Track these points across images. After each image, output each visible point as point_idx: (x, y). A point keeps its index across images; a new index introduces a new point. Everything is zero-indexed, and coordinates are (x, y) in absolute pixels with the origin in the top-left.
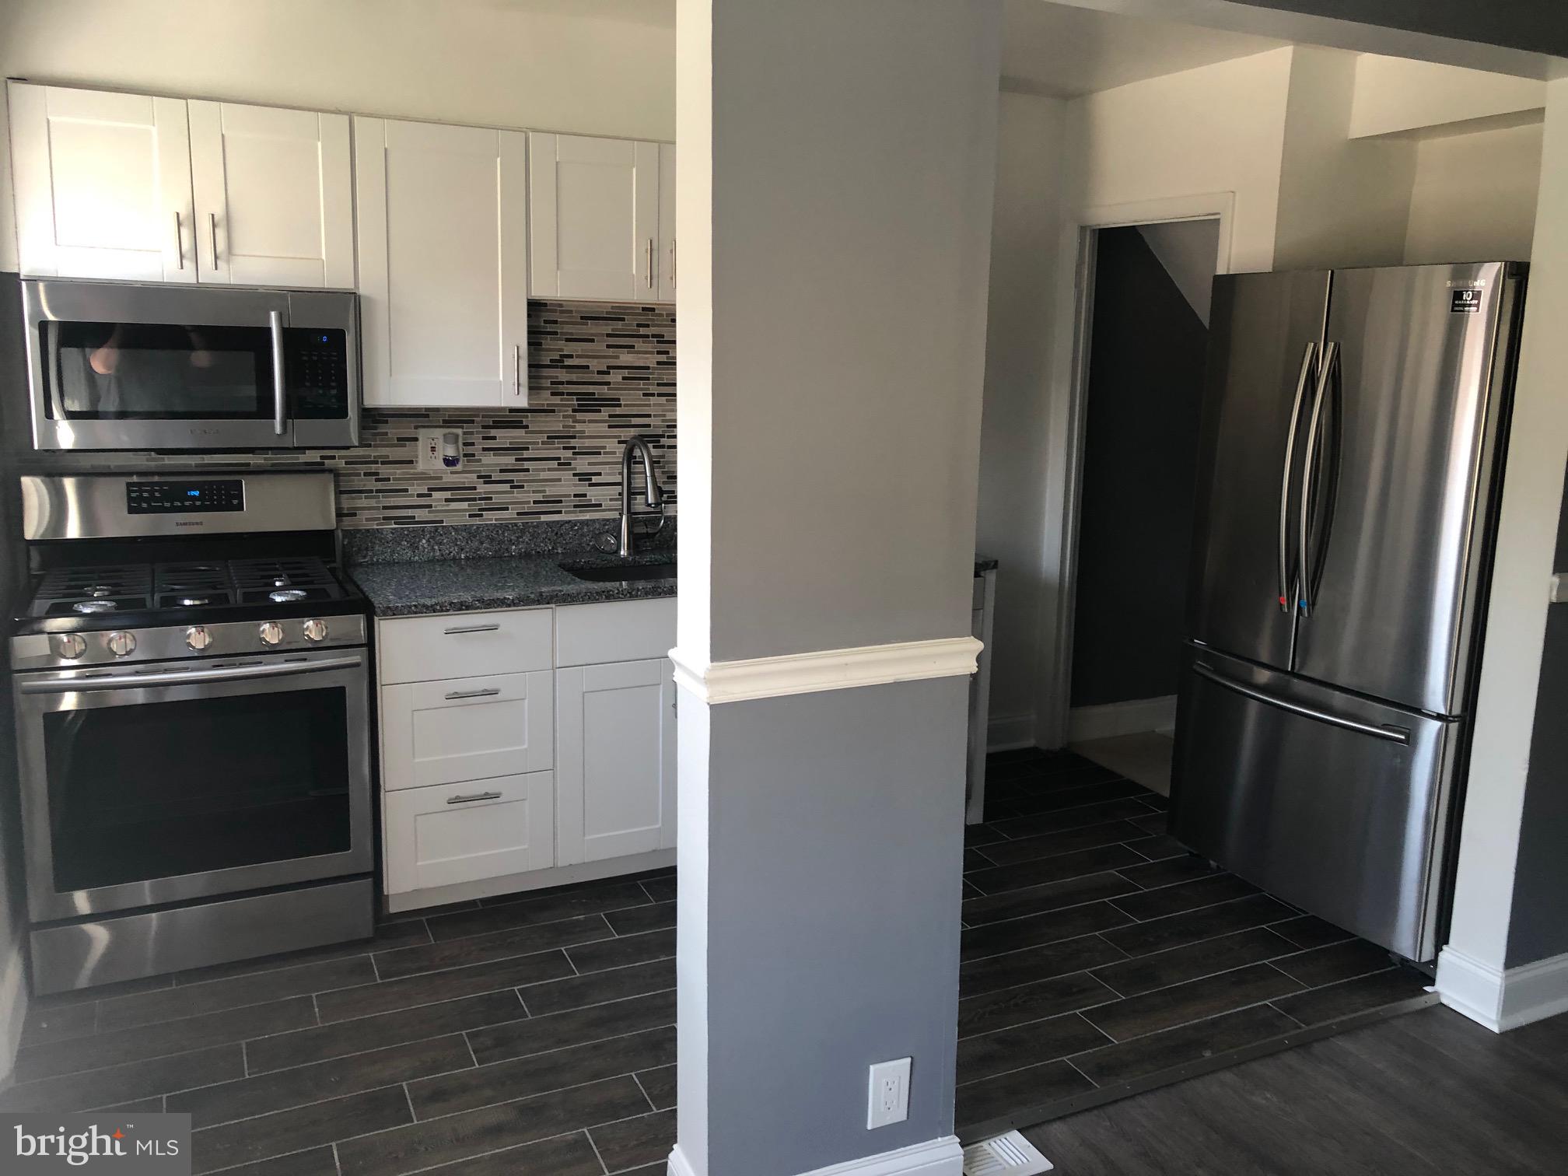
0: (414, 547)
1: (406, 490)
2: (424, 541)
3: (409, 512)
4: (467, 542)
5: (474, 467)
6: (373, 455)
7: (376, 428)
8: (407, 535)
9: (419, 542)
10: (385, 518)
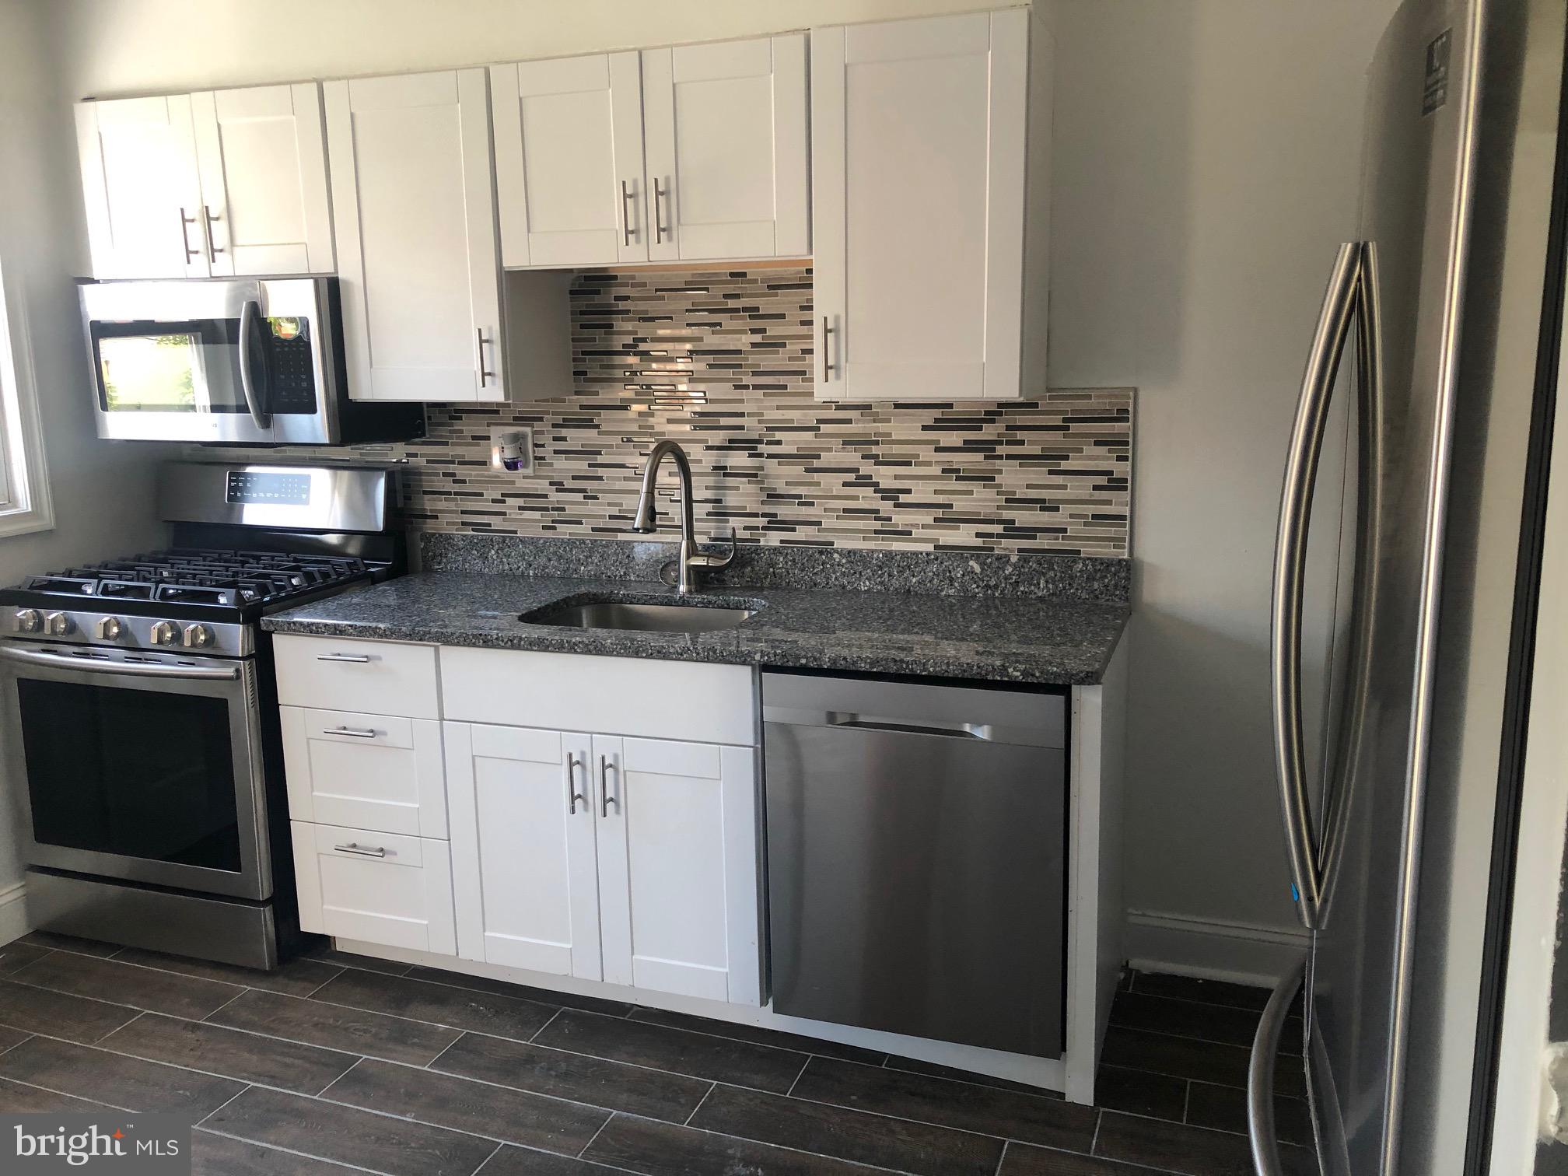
0: (484, 557)
1: (481, 495)
2: (493, 552)
3: (485, 519)
4: (535, 558)
5: (545, 471)
6: (451, 453)
7: (452, 425)
8: (477, 543)
9: (488, 552)
10: (463, 524)
